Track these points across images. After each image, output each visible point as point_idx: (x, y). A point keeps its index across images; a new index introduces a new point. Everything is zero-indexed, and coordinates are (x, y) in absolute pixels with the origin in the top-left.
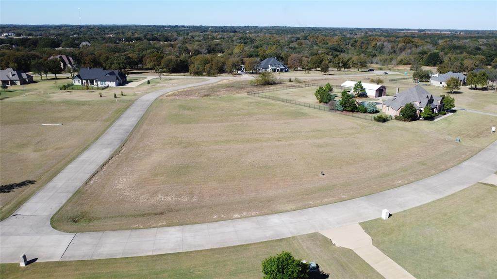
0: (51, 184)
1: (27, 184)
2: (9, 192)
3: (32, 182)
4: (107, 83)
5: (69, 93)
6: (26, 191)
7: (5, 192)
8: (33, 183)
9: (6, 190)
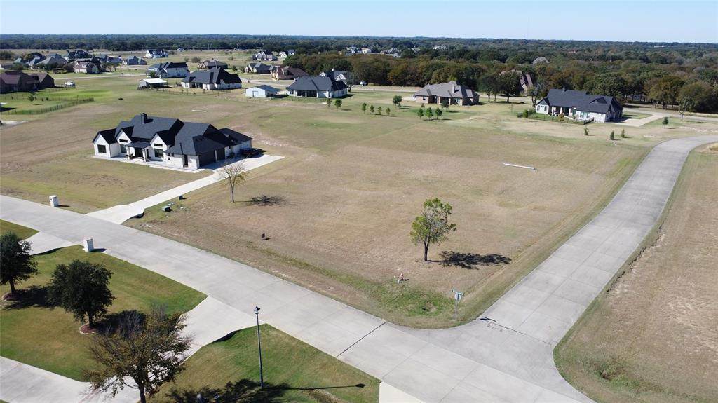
0: (538, 274)
1: (497, 261)
2: (470, 268)
3: (504, 260)
4: (592, 115)
5: (533, 123)
6: (496, 275)
7: (463, 266)
8: (507, 263)
9: (464, 263)
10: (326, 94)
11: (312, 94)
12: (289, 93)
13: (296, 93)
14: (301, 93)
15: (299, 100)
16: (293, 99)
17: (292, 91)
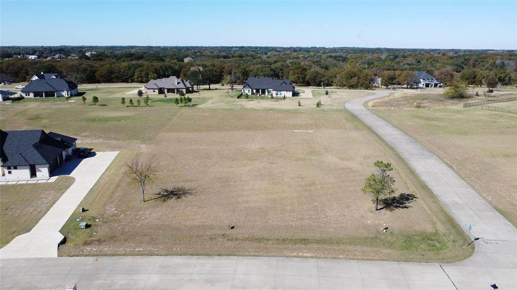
1: (410, 198)
3: (412, 196)
10: (65, 93)
11: (50, 94)
12: (24, 95)
13: (32, 95)
14: (37, 94)
15: (36, 101)
16: (30, 100)
17: (28, 93)
